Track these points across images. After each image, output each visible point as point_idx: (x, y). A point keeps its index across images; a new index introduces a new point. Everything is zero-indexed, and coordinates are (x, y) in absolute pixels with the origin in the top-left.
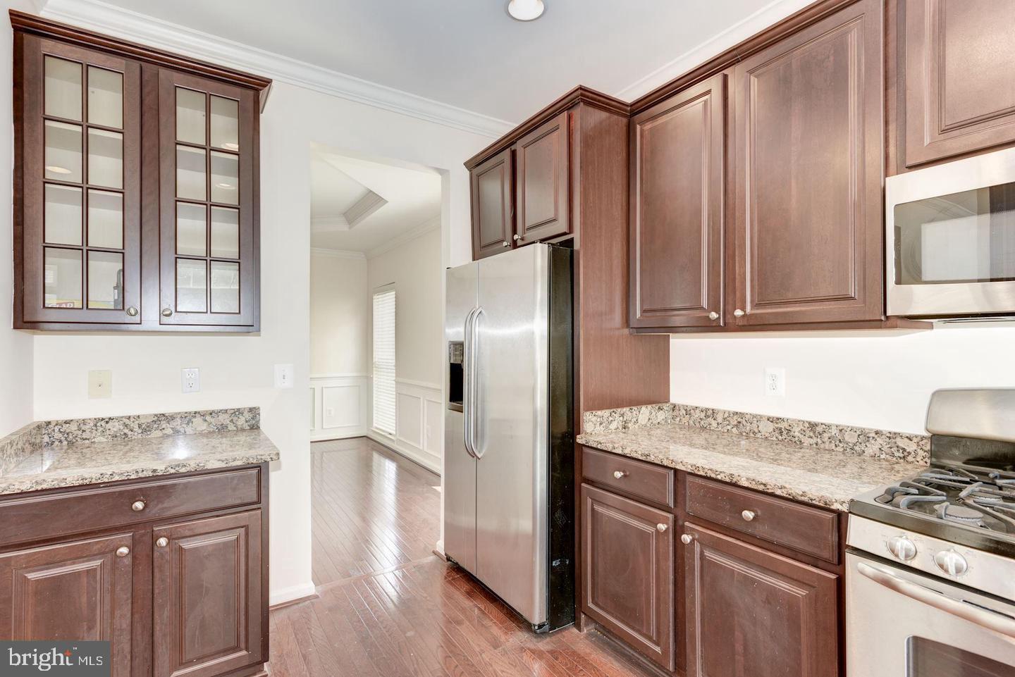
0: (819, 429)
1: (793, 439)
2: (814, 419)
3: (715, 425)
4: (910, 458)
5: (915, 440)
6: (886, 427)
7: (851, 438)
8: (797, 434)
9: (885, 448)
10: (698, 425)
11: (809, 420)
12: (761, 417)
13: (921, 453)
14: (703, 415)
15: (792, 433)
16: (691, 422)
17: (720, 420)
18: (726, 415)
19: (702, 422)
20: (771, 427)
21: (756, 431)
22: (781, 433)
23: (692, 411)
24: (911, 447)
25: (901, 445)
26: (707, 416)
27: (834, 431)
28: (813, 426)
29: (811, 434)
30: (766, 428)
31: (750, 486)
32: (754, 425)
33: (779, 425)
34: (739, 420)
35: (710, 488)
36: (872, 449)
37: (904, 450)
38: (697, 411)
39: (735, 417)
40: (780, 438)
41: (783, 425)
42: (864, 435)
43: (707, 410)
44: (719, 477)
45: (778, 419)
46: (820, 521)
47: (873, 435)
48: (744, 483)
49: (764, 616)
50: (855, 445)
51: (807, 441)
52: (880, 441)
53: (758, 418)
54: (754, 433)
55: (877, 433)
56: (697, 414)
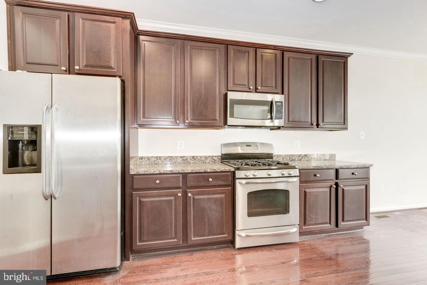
0: (195, 158)
1: (188, 162)
2: (194, 155)
3: (161, 162)
4: (216, 162)
5: (217, 157)
6: (211, 155)
7: (203, 159)
8: (189, 160)
9: (211, 160)
10: (153, 163)
11: (192, 156)
12: (178, 157)
13: (218, 160)
14: (155, 159)
15: (188, 160)
16: (150, 163)
17: (162, 160)
18: (165, 158)
19: (155, 162)
20: (181, 159)
21: (176, 161)
22: (184, 161)
23: (151, 158)
24: (216, 159)
25: (214, 159)
26: (157, 159)
27: (199, 158)
28: (193, 157)
29: (193, 160)
30: (180, 160)
31: (211, 171)
32: (176, 160)
33: (184, 159)
34: (170, 159)
35: (196, 176)
36: (208, 161)
37: (215, 160)
38: (153, 158)
39: (169, 158)
40: (184, 162)
41: (185, 158)
42: (206, 158)
43: (157, 157)
44: (201, 171)
45: (183, 156)
46: (228, 175)
47: (208, 157)
48: (209, 171)
49: (214, 207)
50: (204, 161)
51: (192, 162)
52: (210, 158)
53: (177, 157)
54: (175, 162)
55: (209, 156)
56: (153, 160)
